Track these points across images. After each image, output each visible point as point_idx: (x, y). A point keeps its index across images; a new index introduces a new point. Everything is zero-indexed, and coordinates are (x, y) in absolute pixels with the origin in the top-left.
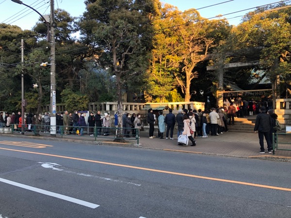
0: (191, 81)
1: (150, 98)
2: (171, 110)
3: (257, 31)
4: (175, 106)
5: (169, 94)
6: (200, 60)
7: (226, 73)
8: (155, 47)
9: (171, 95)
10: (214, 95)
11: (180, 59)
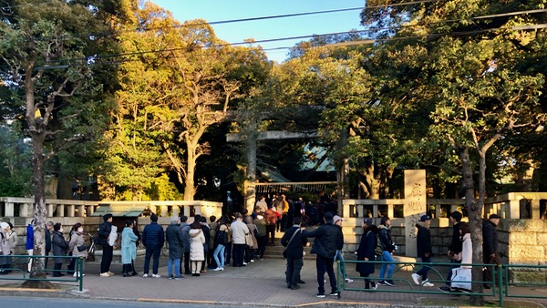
0: (197, 160)
1: (111, 191)
2: (154, 218)
3: (314, 78)
4: (164, 209)
5: (153, 184)
6: (214, 121)
7: (261, 148)
8: (124, 86)
9: (157, 186)
10: (239, 188)
11: (174, 115)
